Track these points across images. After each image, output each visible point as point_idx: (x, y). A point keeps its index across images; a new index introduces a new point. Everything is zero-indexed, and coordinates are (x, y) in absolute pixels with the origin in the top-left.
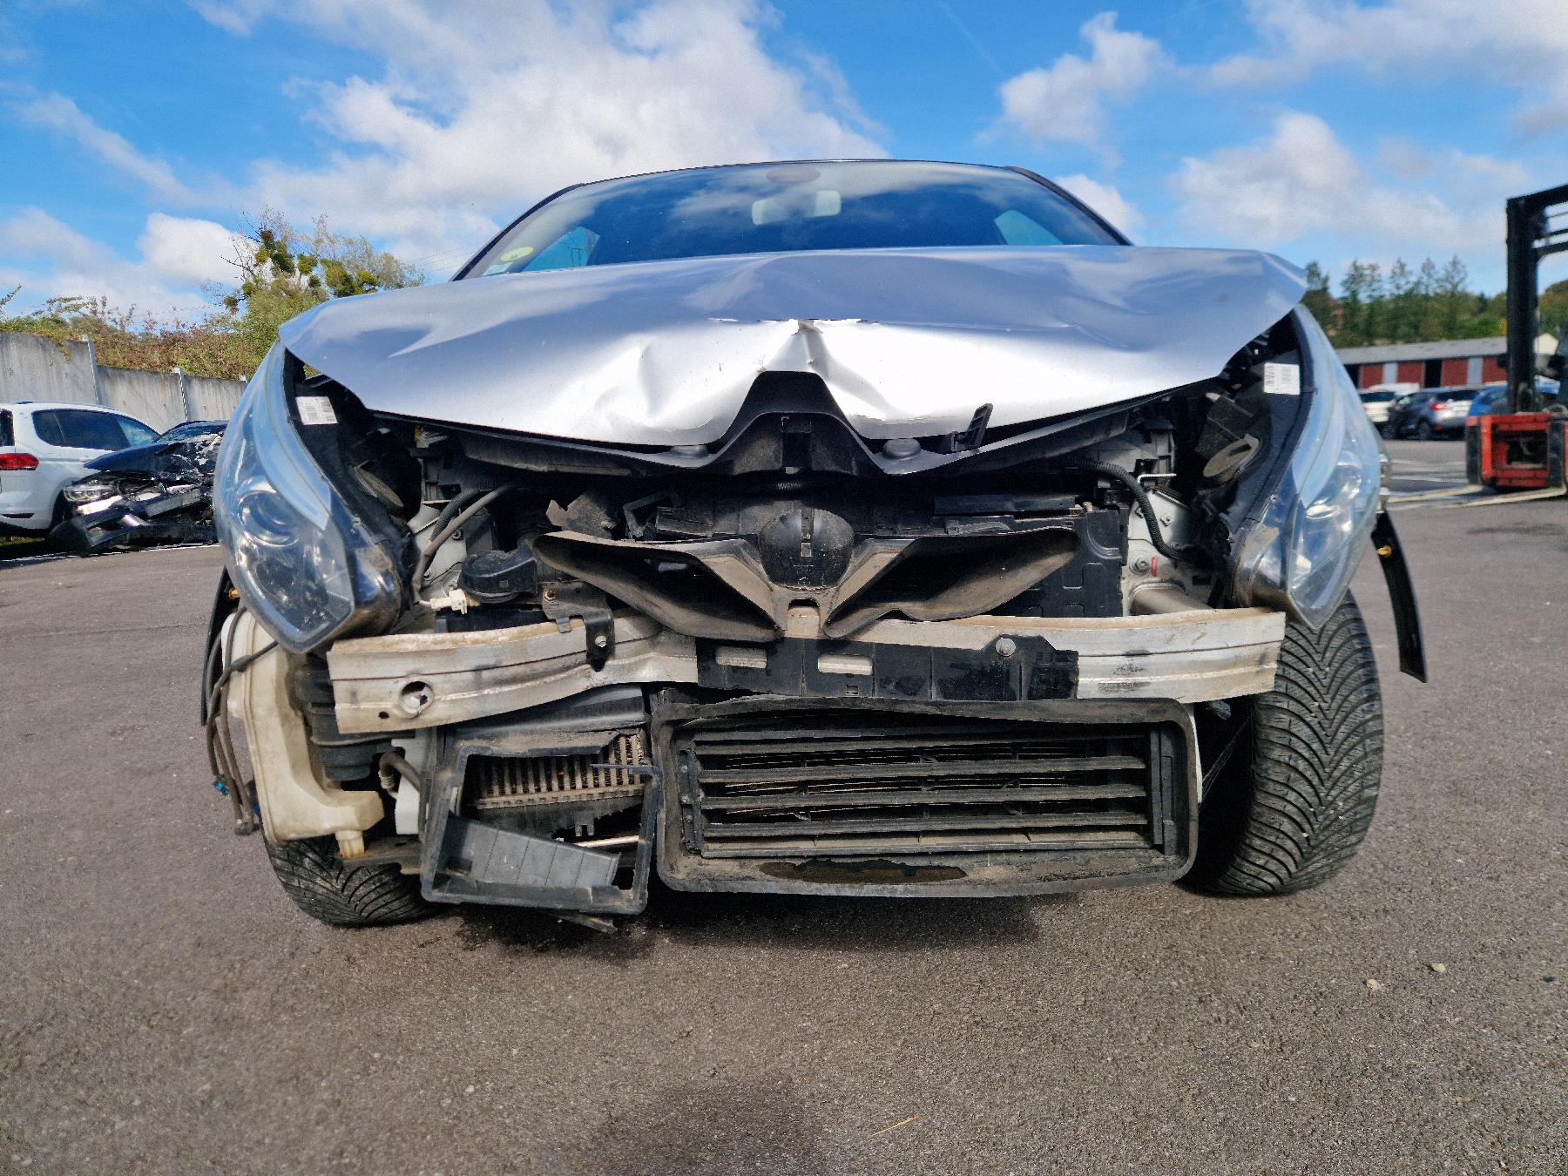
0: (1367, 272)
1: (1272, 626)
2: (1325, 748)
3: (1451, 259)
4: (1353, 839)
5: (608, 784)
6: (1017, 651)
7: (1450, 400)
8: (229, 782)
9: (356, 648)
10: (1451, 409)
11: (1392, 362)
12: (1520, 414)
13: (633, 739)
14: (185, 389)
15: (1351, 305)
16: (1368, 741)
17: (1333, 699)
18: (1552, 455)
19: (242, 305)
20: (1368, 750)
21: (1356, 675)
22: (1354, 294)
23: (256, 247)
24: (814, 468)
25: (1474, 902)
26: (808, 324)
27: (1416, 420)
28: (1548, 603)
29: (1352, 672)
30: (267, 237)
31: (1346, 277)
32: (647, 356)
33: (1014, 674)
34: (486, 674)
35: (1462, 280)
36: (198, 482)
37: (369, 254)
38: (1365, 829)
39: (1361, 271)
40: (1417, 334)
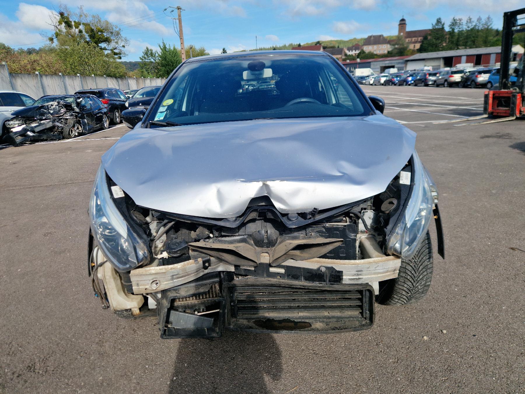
0: (458, 21)
1: (398, 263)
2: (415, 273)
3: (487, 16)
4: (423, 295)
5: (210, 297)
6: (326, 270)
7: (482, 74)
8: (99, 293)
9: (138, 272)
10: (483, 77)
11: (464, 55)
12: (503, 90)
13: (216, 285)
14: (40, 79)
15: (452, 33)
16: (428, 270)
17: (419, 258)
18: (512, 105)
19: (55, 40)
20: (428, 272)
21: (426, 251)
22: (453, 30)
23: (58, 17)
24: (268, 217)
25: (458, 306)
26: (265, 183)
27: (470, 81)
28: (501, 174)
29: (425, 250)
30: (62, 14)
31: (450, 24)
32: (219, 192)
33: (325, 276)
34: (174, 277)
35: (491, 24)
36: (51, 119)
37: (100, 21)
38: (426, 292)
39: (456, 21)
40: (474, 44)
